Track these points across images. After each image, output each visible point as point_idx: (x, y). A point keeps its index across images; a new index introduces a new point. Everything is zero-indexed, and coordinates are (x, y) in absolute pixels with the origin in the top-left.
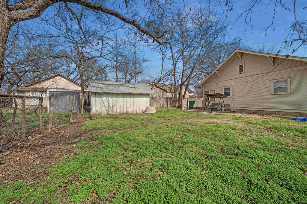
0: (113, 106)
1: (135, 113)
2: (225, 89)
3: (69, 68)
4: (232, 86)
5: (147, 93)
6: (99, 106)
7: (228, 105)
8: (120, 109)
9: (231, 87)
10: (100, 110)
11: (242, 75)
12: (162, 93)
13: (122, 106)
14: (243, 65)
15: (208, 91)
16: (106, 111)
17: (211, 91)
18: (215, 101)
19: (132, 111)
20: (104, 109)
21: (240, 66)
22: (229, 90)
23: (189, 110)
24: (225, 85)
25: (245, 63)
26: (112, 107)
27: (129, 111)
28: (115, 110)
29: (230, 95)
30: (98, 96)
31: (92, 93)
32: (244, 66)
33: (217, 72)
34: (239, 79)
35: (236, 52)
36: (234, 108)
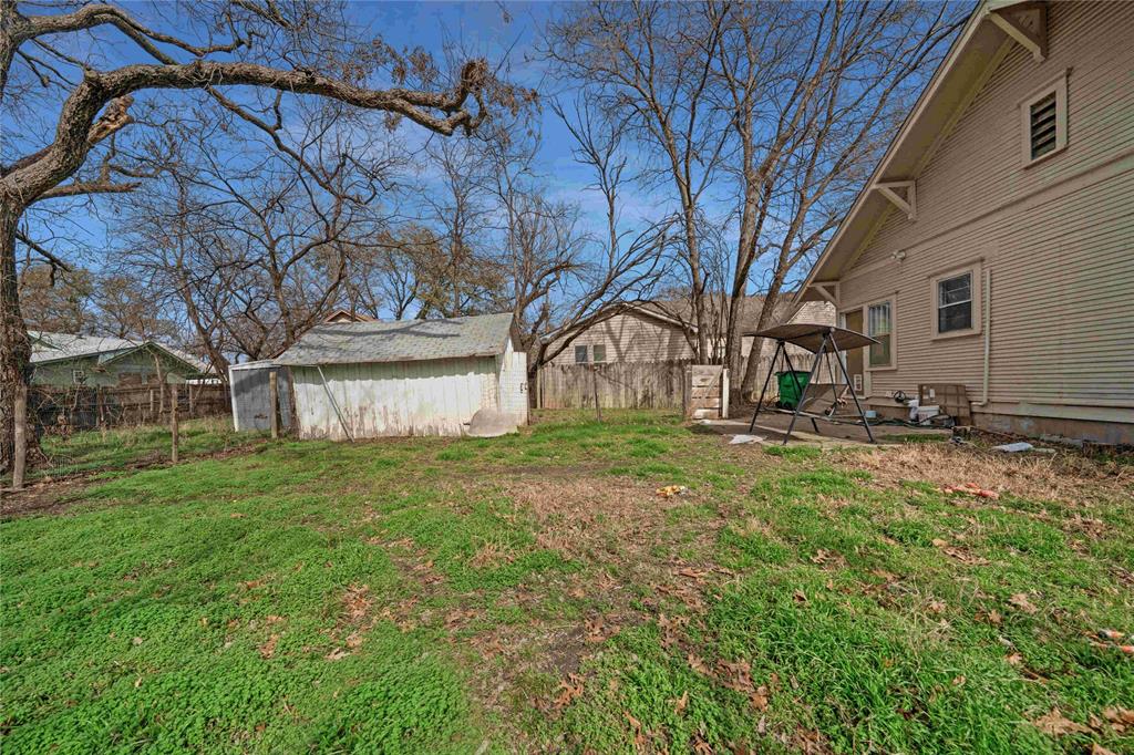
0: (361, 409)
1: (441, 434)
2: (946, 286)
3: (400, 288)
4: (982, 260)
5: (472, 352)
6: (318, 412)
7: (957, 386)
8: (386, 420)
9: (976, 270)
10: (323, 426)
11: (1049, 174)
12: (667, 340)
13: (391, 409)
14: (1053, 95)
15: (861, 311)
16: (340, 429)
17: (872, 308)
18: (894, 367)
19: (430, 427)
20: (334, 421)
21: (1033, 107)
22: (966, 294)
23: (731, 416)
24: (947, 263)
25: (1072, 79)
26: (358, 413)
27: (420, 428)
28: (368, 425)
29: (967, 324)
30: (311, 377)
31: (295, 368)
32: (1061, 101)
33: (885, 189)
34: (1029, 204)
35: (986, 22)
36: (997, 410)
